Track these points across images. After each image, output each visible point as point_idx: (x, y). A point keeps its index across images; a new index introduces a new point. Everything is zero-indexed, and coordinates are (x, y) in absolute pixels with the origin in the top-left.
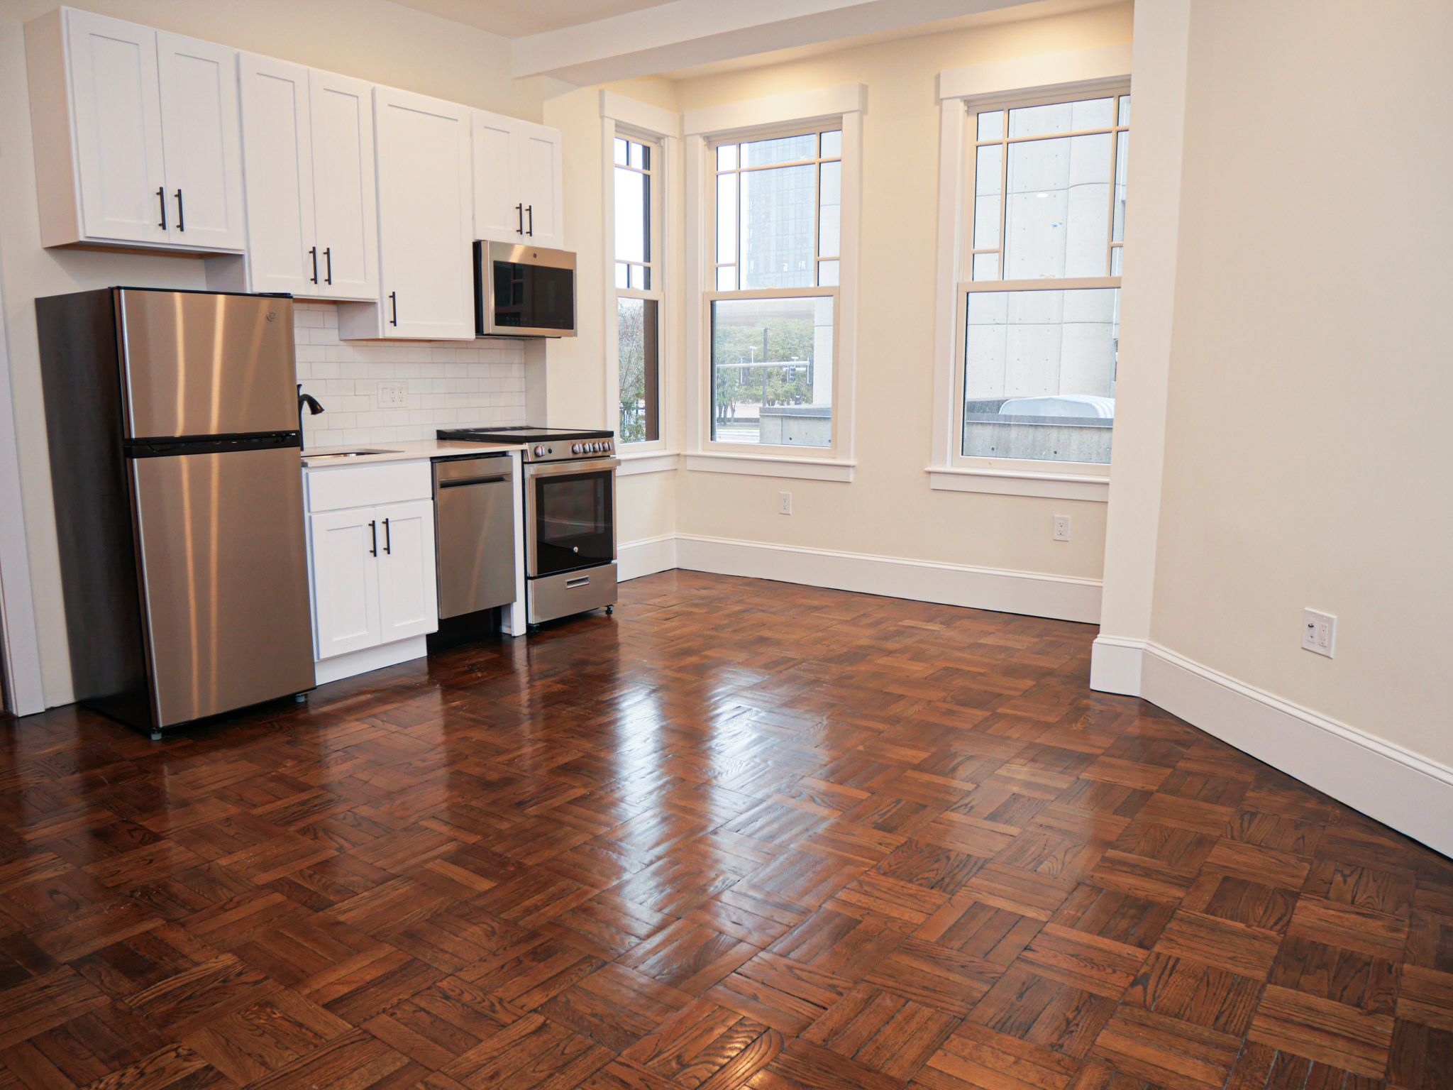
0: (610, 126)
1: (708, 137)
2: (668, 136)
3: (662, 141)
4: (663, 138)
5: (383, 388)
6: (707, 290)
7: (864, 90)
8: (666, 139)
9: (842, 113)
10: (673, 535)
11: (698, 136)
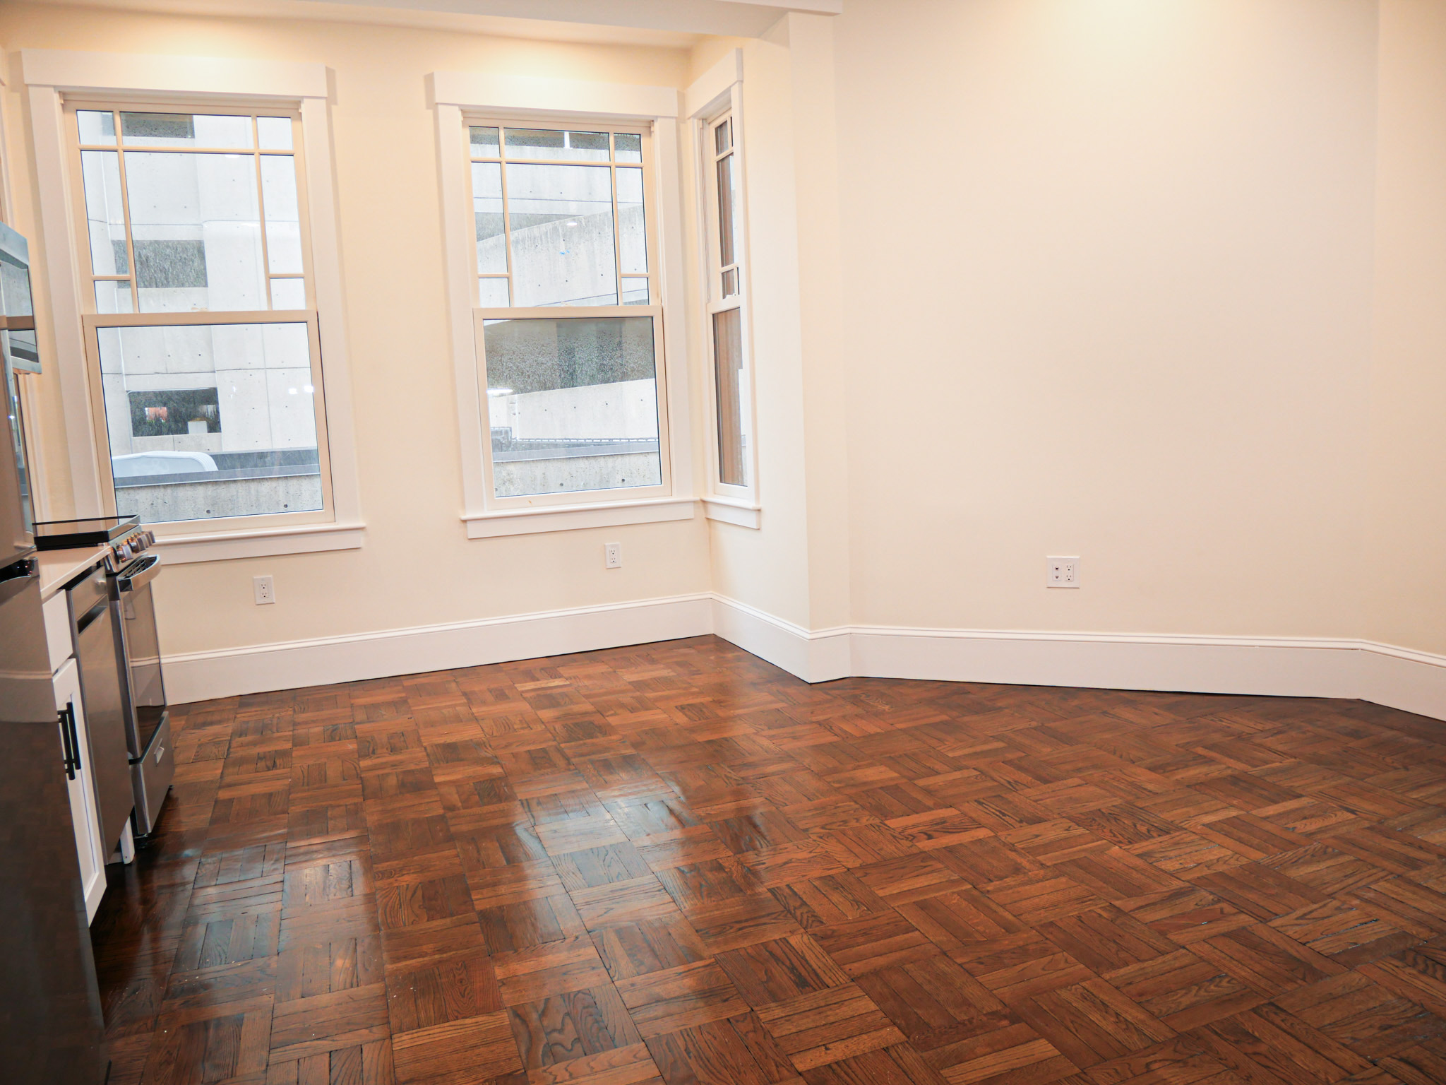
7: (330, 73)
9: (303, 97)
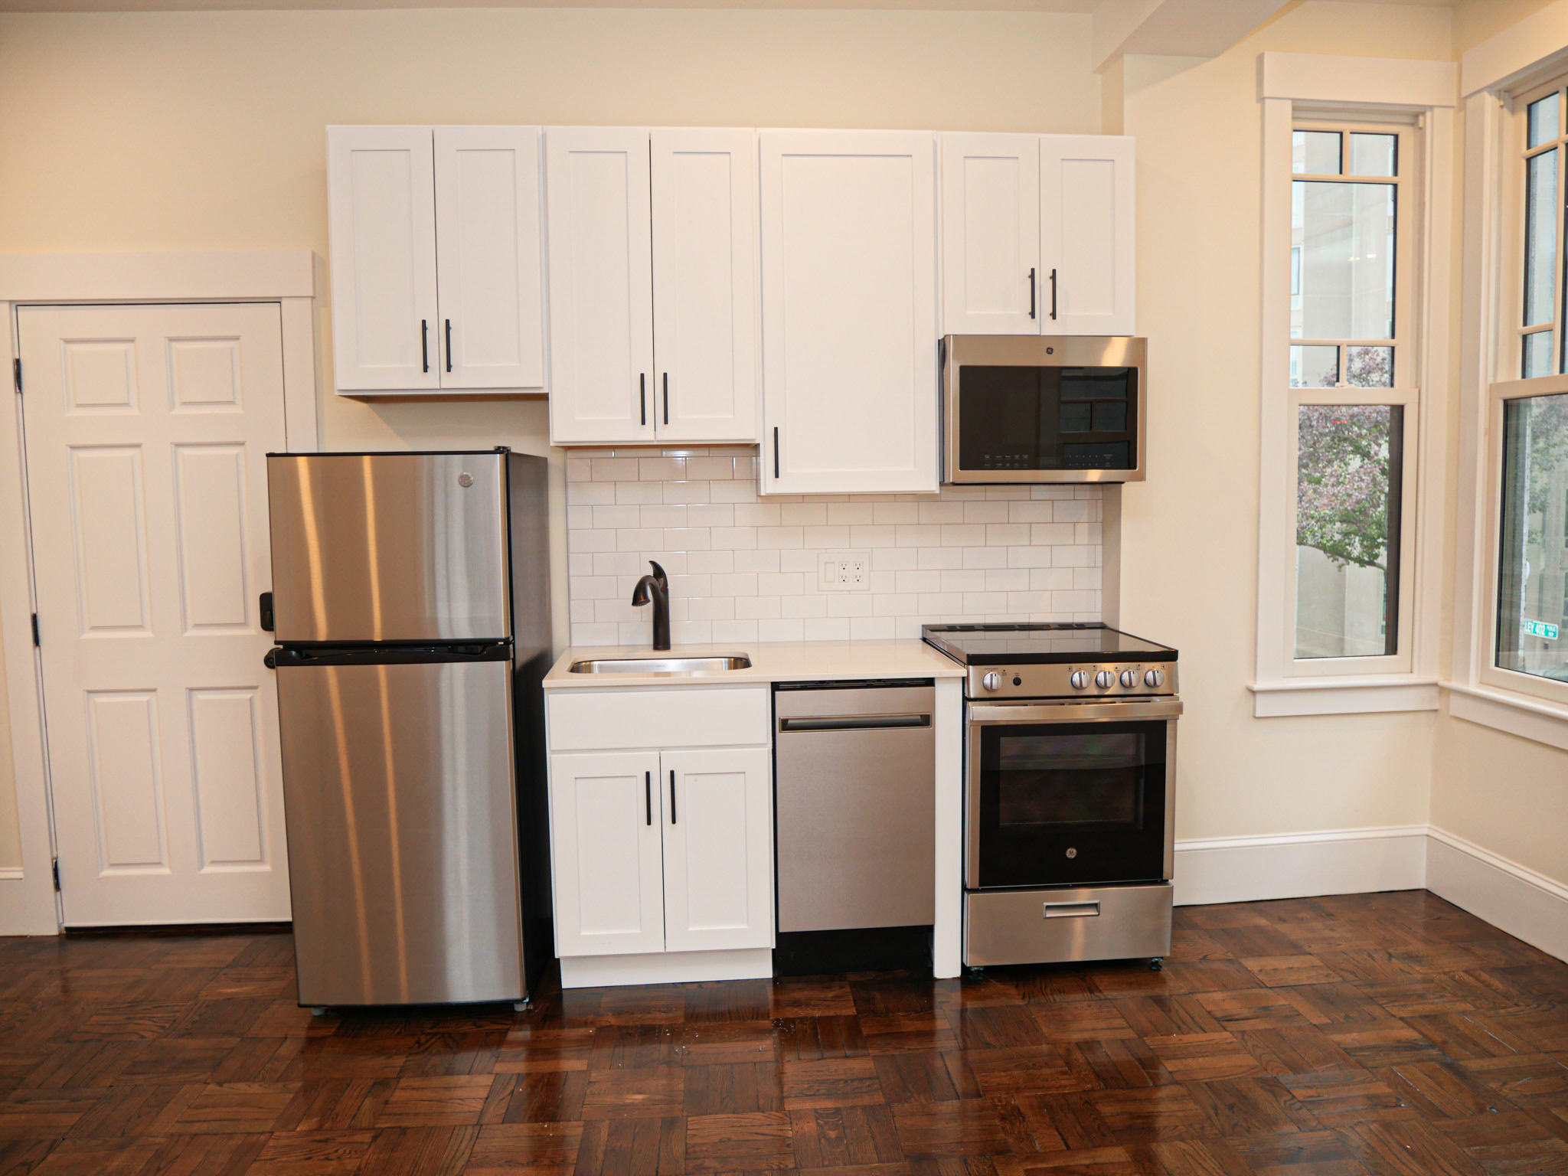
0: (1280, 114)
1: (1508, 91)
2: (1431, 107)
3: (1421, 118)
4: (1423, 113)
5: (826, 563)
6: (1501, 379)
8: (1428, 114)
10: (1424, 828)
11: (1486, 94)
